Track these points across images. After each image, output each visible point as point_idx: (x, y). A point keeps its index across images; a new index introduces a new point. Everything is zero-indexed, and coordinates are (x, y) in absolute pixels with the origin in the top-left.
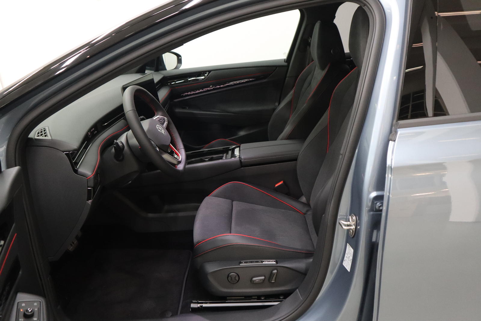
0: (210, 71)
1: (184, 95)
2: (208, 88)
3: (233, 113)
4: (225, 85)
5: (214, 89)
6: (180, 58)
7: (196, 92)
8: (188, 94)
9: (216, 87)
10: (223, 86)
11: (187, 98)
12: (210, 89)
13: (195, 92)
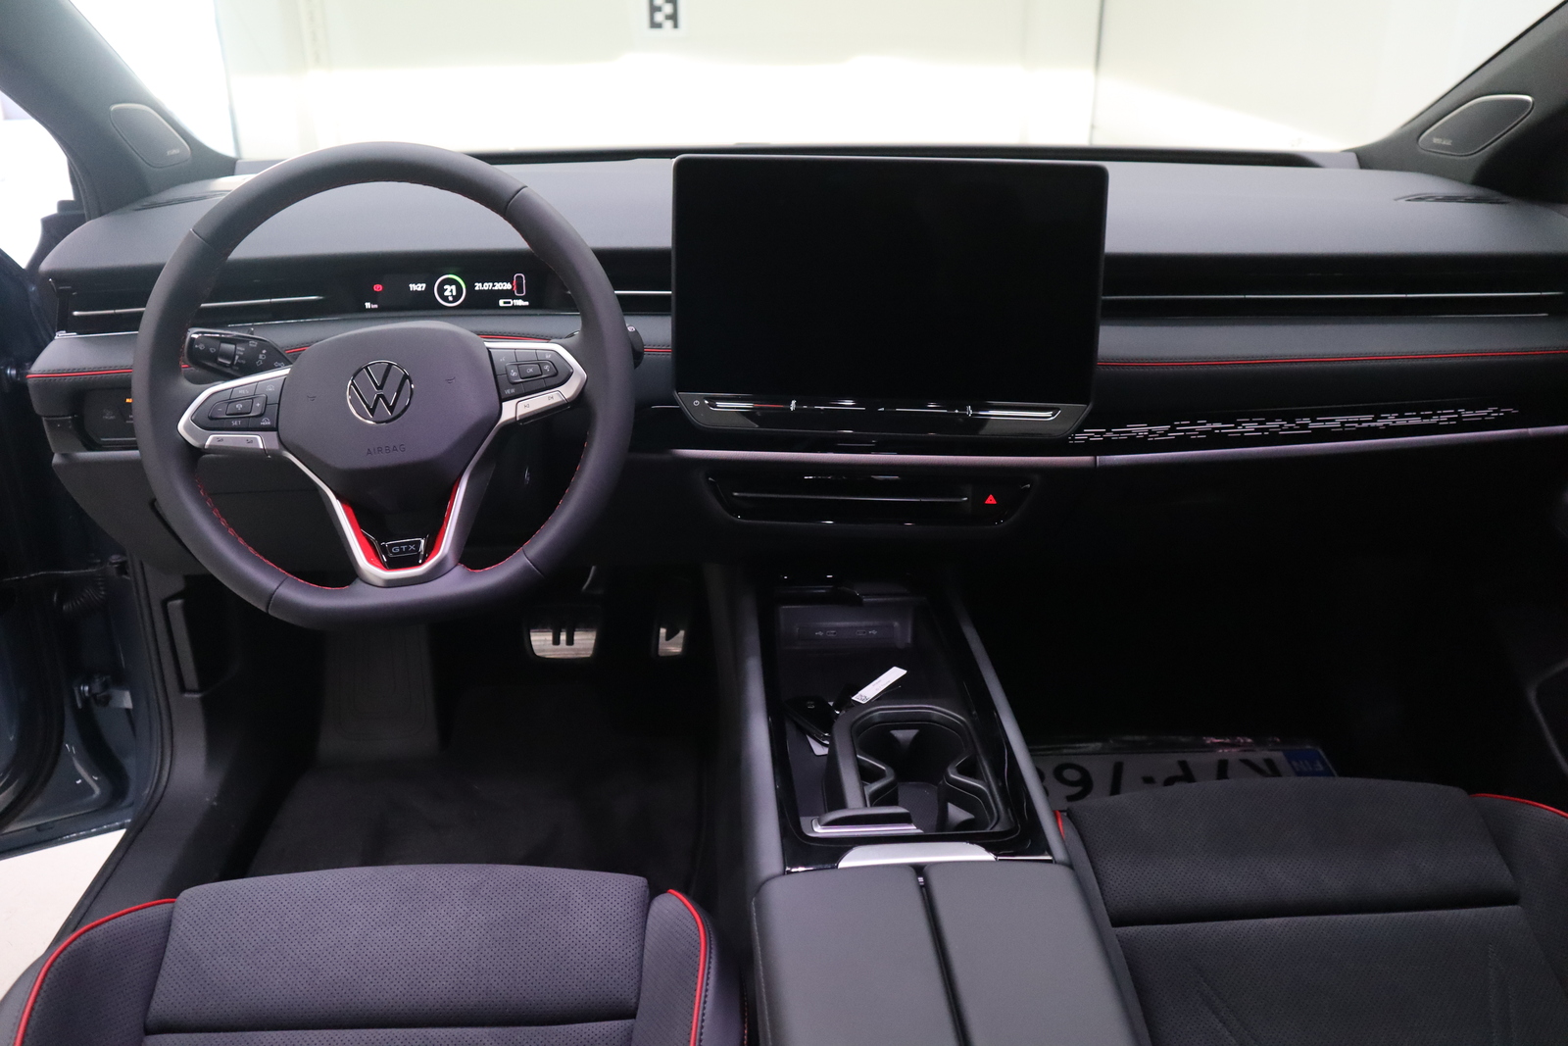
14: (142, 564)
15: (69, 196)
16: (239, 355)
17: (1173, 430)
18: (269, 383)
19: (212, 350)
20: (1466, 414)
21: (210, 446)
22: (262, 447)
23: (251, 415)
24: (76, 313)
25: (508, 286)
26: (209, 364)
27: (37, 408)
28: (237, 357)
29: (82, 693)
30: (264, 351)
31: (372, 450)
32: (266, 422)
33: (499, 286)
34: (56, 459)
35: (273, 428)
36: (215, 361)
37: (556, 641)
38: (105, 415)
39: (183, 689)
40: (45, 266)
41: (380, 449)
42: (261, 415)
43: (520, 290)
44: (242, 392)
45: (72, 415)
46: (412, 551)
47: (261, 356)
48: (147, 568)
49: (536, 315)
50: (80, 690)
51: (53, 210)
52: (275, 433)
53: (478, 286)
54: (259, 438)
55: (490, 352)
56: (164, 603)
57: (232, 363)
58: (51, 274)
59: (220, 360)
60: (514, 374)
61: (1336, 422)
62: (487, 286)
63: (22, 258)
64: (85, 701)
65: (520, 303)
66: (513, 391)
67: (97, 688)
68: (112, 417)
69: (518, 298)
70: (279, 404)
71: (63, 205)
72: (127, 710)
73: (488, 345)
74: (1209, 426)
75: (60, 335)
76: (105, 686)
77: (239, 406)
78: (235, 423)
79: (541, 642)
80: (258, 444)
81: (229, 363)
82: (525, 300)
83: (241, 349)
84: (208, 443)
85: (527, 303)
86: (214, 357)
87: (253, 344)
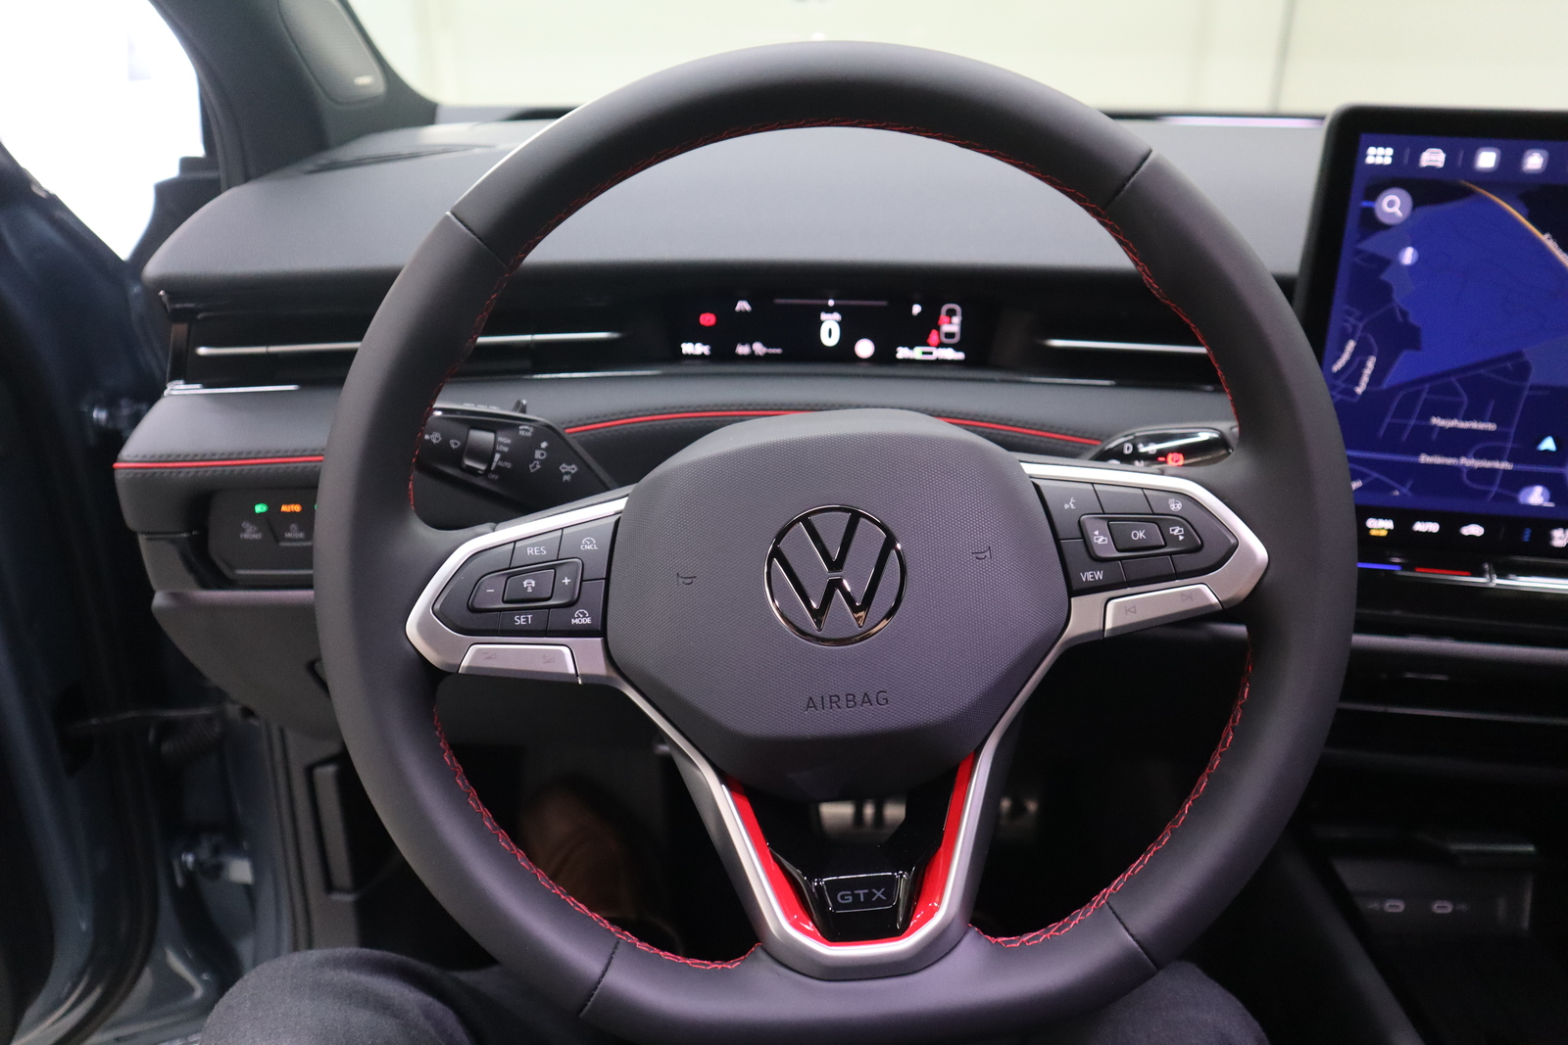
14: (282, 731)
15: (198, 151)
16: (501, 452)
18: (587, 533)
19: (454, 444)
21: (469, 668)
22: (572, 670)
23: (553, 601)
24: (202, 351)
26: (449, 470)
27: (131, 519)
28: (497, 456)
29: (183, 865)
30: (544, 445)
31: (817, 700)
32: (582, 619)
34: (159, 600)
35: (599, 631)
36: (458, 464)
38: (244, 530)
39: (329, 886)
40: (153, 268)
41: (834, 699)
42: (571, 604)
44: (533, 552)
45: (190, 531)
46: (880, 902)
47: (538, 454)
48: (290, 735)
49: (992, 381)
50: (180, 861)
51: (172, 172)
52: (599, 640)
54: (566, 650)
55: (1037, 487)
56: (309, 771)
57: (488, 470)
58: (163, 283)
59: (468, 463)
60: (1100, 539)
63: (122, 242)
64: (189, 876)
65: (948, 353)
66: (1099, 575)
67: (205, 853)
68: (256, 536)
70: (608, 579)
71: (187, 164)
72: (247, 887)
73: (1029, 469)
75: (177, 389)
76: (216, 851)
77: (529, 584)
78: (520, 620)
80: (566, 666)
81: (482, 467)
82: (956, 351)
83: (504, 439)
84: (465, 663)
86: (455, 458)
87: (525, 431)
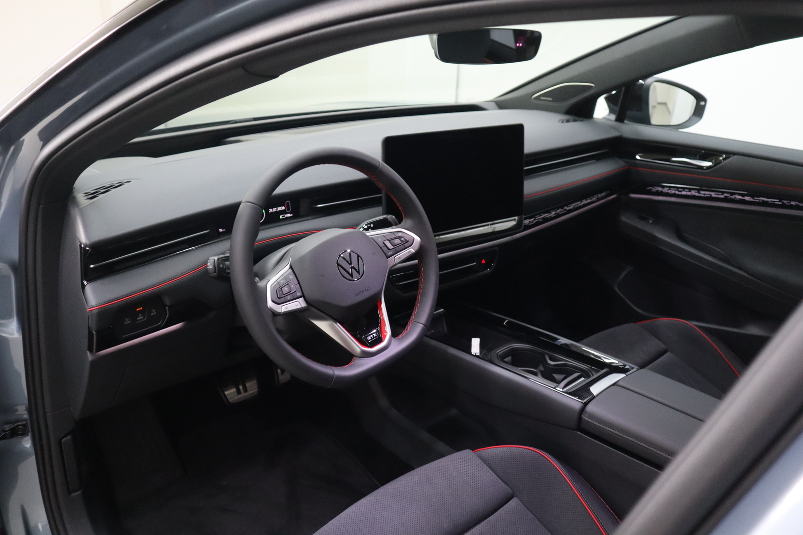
0: (729, 154)
1: (655, 189)
2: (711, 193)
3: (748, 274)
4: (757, 199)
5: (726, 200)
6: (703, 103)
7: (681, 191)
8: (662, 191)
9: (733, 197)
10: (752, 200)
11: (661, 198)
12: (716, 196)
13: (679, 191)
17: (535, 220)
18: (288, 274)
20: (600, 195)
22: (297, 307)
23: (292, 292)
24: (92, 266)
25: (283, 208)
31: (357, 294)
32: (296, 295)
33: (279, 209)
37: (239, 392)
38: (125, 322)
41: (360, 292)
42: (296, 291)
43: (289, 210)
46: (376, 336)
52: (303, 298)
53: (270, 211)
54: (298, 302)
55: (373, 238)
60: (389, 245)
61: (571, 207)
62: (274, 210)
65: (289, 215)
68: (129, 322)
69: (288, 213)
70: (299, 283)
74: (544, 216)
77: (286, 289)
78: (288, 298)
79: (231, 393)
82: (291, 214)
84: (283, 311)
85: (292, 215)
